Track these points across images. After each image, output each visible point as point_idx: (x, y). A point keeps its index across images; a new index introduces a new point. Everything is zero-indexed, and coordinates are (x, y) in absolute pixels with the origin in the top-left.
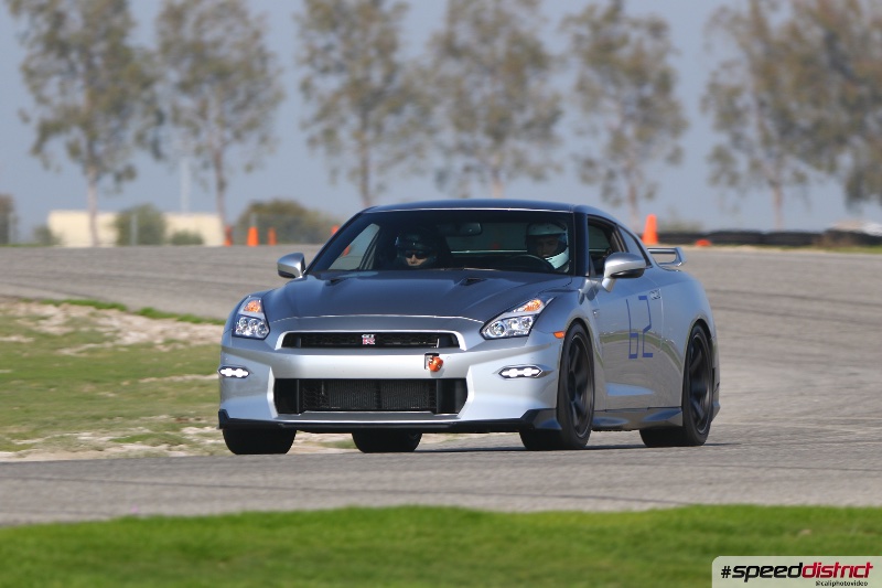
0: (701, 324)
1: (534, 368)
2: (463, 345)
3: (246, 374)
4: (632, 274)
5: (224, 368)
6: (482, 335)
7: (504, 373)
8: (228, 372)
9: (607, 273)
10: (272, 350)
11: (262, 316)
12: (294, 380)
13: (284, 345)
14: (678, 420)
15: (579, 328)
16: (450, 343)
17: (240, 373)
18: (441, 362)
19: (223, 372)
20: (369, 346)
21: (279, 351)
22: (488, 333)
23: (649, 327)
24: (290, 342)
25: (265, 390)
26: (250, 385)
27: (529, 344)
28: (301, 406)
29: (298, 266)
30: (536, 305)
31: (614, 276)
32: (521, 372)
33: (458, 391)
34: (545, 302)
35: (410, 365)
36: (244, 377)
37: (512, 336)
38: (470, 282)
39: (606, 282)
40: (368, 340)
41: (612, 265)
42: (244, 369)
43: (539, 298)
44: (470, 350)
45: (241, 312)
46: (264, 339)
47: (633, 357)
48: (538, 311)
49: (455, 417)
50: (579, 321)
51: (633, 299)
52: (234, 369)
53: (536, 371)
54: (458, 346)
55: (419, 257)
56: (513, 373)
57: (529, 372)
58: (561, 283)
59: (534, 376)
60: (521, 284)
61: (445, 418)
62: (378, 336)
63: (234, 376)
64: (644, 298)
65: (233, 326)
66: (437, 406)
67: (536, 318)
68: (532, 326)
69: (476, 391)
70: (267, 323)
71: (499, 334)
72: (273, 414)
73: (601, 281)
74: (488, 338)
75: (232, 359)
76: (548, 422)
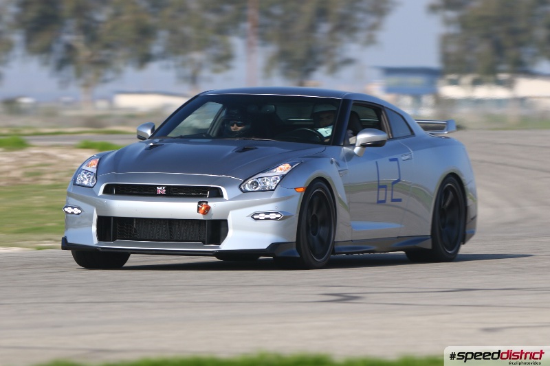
1: (277, 213)
2: (226, 196)
3: (80, 211)
4: (377, 144)
5: (67, 207)
6: (241, 189)
7: (255, 217)
8: (69, 210)
10: (97, 195)
11: (95, 170)
12: (110, 218)
13: (104, 192)
14: (428, 245)
15: (319, 183)
16: (217, 194)
17: (76, 211)
18: (208, 208)
19: (66, 209)
20: (160, 195)
21: (100, 197)
22: (244, 187)
23: (398, 180)
24: (108, 190)
25: (92, 225)
26: (80, 221)
27: (274, 196)
28: (113, 236)
30: (284, 168)
31: (363, 145)
32: (267, 216)
33: (223, 229)
34: (292, 166)
35: (186, 209)
36: (79, 214)
37: (264, 190)
38: (245, 149)
39: (356, 150)
40: (160, 190)
41: (364, 137)
42: (79, 208)
43: (289, 163)
44: (231, 200)
45: (84, 167)
46: (93, 188)
47: (381, 202)
48: (285, 173)
49: (218, 248)
51: (385, 160)
52: (73, 208)
53: (279, 216)
54: (222, 196)
55: (238, 125)
56: (262, 216)
57: (273, 216)
59: (277, 218)
60: (288, 150)
61: (211, 248)
62: (168, 188)
63: (72, 213)
64: (394, 160)
65: (76, 177)
66: (205, 239)
67: (283, 177)
68: (279, 183)
69: (234, 229)
70: (96, 176)
71: (254, 189)
72: (94, 241)
73: (353, 149)
74: (245, 191)
75: (71, 201)
76: (287, 252)
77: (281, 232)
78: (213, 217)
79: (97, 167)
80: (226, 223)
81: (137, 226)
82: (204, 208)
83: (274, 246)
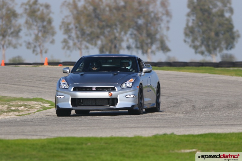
0: (159, 83)
1: (133, 95)
2: (117, 90)
3: (63, 97)
4: (149, 72)
5: (58, 96)
7: (126, 96)
8: (59, 97)
9: (143, 72)
10: (70, 91)
11: (67, 83)
12: (76, 98)
13: (73, 90)
14: (155, 106)
17: (62, 97)
18: (112, 94)
21: (72, 92)
22: (122, 87)
23: (151, 84)
24: (75, 89)
25: (69, 101)
26: (65, 100)
27: (132, 89)
28: (78, 104)
29: (68, 70)
30: (132, 80)
31: (145, 72)
32: (130, 96)
33: (115, 101)
34: (134, 79)
35: (105, 95)
36: (63, 98)
37: (128, 87)
39: (143, 73)
40: (94, 89)
41: (144, 70)
42: (63, 96)
43: (132, 78)
44: (118, 91)
45: (61, 82)
46: (68, 89)
47: (148, 91)
48: (133, 81)
49: (115, 107)
50: (141, 84)
51: (148, 77)
53: (134, 96)
54: (115, 90)
55: (95, 68)
56: (128, 96)
57: (132, 96)
58: (135, 74)
60: (127, 75)
61: (112, 107)
62: (96, 88)
63: (60, 98)
64: (149, 77)
65: (60, 86)
66: (111, 104)
67: (133, 83)
68: (132, 85)
69: (120, 100)
70: (68, 85)
71: (124, 87)
72: (71, 107)
73: (142, 74)
74: (122, 88)
75: (60, 93)
76: (136, 108)
77: (134, 101)
78: (113, 97)
79: (67, 82)
80: (117, 99)
81: (82, 101)
82: (111, 94)
83: (133, 106)
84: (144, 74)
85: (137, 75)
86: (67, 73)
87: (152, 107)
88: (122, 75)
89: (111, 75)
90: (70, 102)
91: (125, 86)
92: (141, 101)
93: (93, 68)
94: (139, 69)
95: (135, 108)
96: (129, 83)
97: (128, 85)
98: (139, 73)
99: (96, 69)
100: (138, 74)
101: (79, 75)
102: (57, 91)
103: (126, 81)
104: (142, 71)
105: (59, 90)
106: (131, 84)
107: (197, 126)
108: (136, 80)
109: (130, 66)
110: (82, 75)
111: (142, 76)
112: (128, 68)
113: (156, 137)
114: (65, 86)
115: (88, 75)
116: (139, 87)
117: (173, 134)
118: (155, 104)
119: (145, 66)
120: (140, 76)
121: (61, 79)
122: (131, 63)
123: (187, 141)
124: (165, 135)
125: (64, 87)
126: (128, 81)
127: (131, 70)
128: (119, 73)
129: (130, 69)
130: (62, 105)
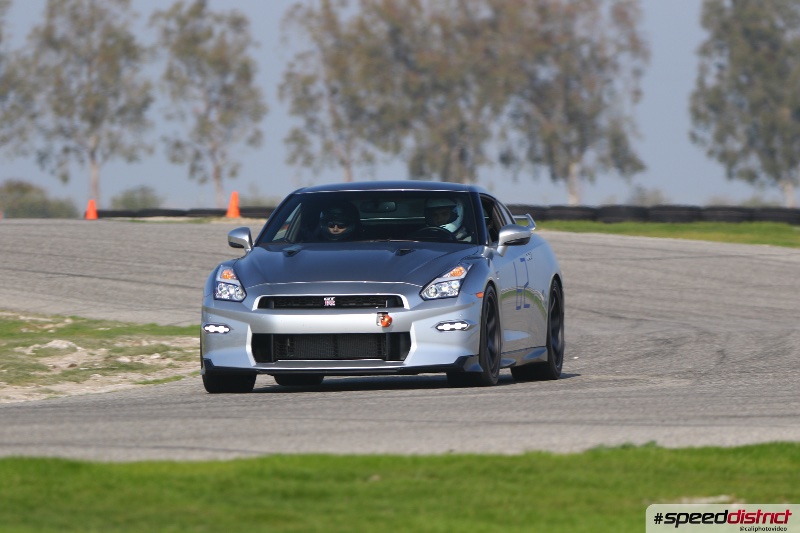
0: (557, 278)
1: (463, 323)
2: (406, 305)
3: (227, 330)
4: (521, 242)
5: (208, 325)
6: (421, 297)
7: (440, 328)
8: (212, 329)
9: (501, 242)
10: (250, 310)
11: (237, 282)
12: (268, 336)
13: (260, 306)
14: (544, 357)
15: (491, 288)
16: (397, 303)
17: (222, 329)
18: (390, 320)
19: (207, 328)
20: (330, 307)
21: (255, 312)
22: (424, 294)
23: (527, 284)
24: (265, 304)
25: (245, 344)
26: (236, 340)
27: (458, 303)
28: (275, 356)
29: (246, 238)
30: (460, 272)
31: (506, 244)
32: (453, 326)
33: (402, 343)
34: (466, 269)
35: (366, 322)
36: (225, 333)
37: (444, 297)
38: (403, 253)
39: (500, 248)
40: (329, 302)
41: (504, 235)
42: (226, 326)
43: (462, 265)
44: (412, 310)
45: (218, 279)
46: (241, 301)
47: (518, 308)
48: (463, 276)
49: (401, 364)
50: (491, 283)
51: (517, 260)
52: (217, 326)
53: (465, 325)
54: (402, 306)
55: (340, 227)
56: (447, 327)
57: (458, 326)
58: (471, 251)
59: (463, 329)
60: (443, 253)
61: (390, 365)
62: (337, 299)
63: (216, 332)
64: (523, 260)
65: (214, 291)
66: (386, 354)
67: (462, 282)
68: (460, 289)
69: (418, 341)
70: (243, 288)
71: (433, 296)
72: (252, 363)
73: (496, 248)
74: (426, 299)
75: (214, 318)
76: (474, 366)
77: (466, 343)
78: (394, 329)
79: (238, 278)
80: (407, 336)
81: (292, 344)
82: (386, 319)
83: (462, 360)
84: (504, 251)
85: (478, 255)
86: (241, 247)
87: (534, 359)
88: (429, 253)
89: (390, 254)
90: (249, 349)
91: (436, 293)
92: (490, 344)
93: (331, 230)
94: (486, 233)
95: (468, 367)
96: (450, 283)
97: (445, 289)
98: (486, 248)
99: (341, 230)
100: (483, 249)
101: (280, 254)
102: (206, 310)
103: (440, 276)
104: (495, 239)
105: (213, 305)
106: (456, 285)
107: (733, 420)
108: (475, 270)
109: (459, 220)
110: (291, 254)
111: (495, 257)
112: (450, 227)
113: (595, 454)
114: (232, 291)
115: (312, 254)
116: (482, 295)
117: (651, 444)
118: (544, 351)
119: (509, 222)
120: (491, 256)
121: (221, 270)
122: (460, 211)
123: (699, 468)
124: (625, 447)
125: (230, 296)
126: (447, 276)
127: (459, 236)
128: (417, 246)
129: (456, 232)
130: (223, 358)
